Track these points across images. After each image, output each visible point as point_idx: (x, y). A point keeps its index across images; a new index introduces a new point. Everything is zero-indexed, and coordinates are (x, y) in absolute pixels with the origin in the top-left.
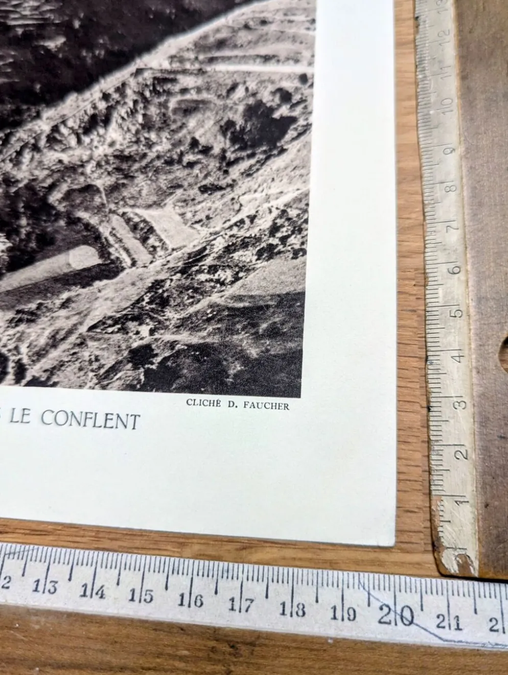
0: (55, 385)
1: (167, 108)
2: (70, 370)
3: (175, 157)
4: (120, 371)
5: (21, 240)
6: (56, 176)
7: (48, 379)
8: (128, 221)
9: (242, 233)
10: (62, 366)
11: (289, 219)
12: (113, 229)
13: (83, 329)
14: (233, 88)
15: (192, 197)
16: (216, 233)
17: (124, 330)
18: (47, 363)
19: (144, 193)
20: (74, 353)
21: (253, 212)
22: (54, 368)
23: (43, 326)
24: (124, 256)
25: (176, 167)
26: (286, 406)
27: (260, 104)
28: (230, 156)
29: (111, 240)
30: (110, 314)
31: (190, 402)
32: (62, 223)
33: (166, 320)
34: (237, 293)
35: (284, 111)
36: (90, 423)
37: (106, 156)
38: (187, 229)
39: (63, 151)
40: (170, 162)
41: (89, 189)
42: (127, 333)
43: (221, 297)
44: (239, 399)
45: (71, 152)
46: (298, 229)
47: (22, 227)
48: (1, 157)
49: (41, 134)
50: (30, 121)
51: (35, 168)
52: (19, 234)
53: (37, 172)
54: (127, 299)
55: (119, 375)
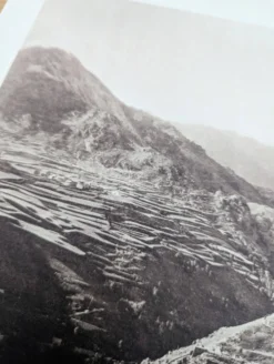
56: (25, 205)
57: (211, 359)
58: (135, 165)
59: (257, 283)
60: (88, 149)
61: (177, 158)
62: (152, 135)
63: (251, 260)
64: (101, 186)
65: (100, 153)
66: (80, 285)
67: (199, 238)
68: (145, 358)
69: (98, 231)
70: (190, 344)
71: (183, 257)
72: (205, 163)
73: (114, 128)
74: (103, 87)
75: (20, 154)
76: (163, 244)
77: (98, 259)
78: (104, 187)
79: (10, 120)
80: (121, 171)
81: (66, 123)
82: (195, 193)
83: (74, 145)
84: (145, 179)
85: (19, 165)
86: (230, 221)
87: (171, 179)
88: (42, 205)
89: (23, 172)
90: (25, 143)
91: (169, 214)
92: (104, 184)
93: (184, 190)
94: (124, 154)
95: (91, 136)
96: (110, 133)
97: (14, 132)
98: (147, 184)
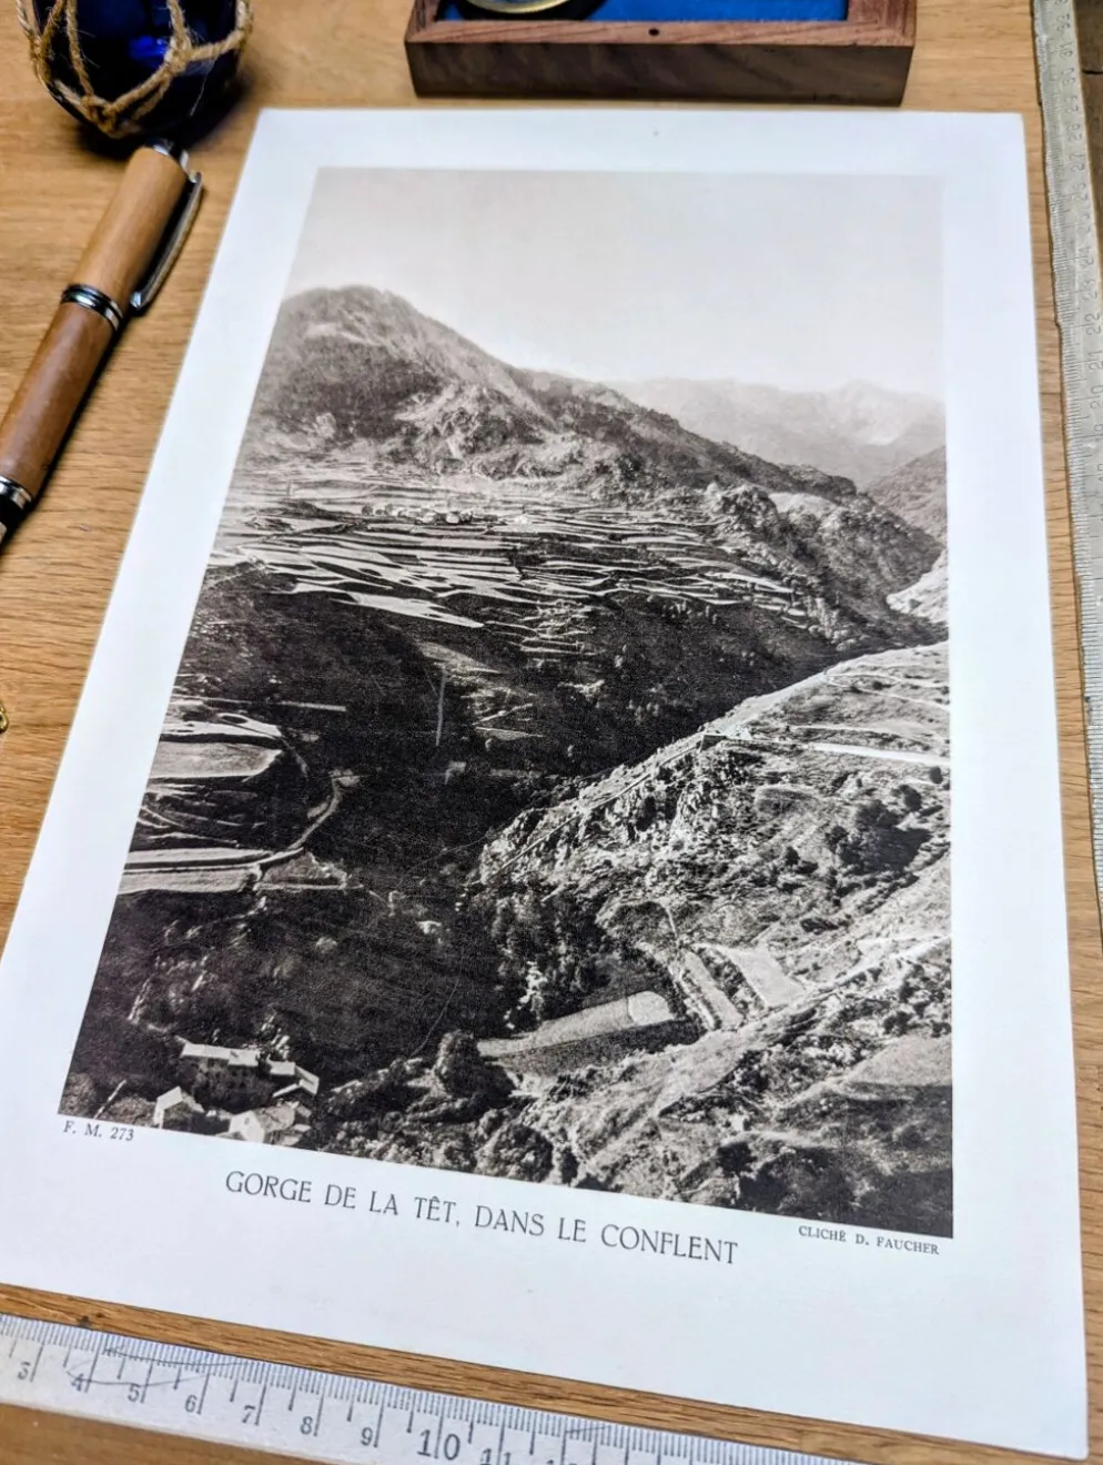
0: (618, 1189)
1: (752, 800)
2: (639, 1170)
3: (767, 873)
4: (707, 1177)
5: (560, 976)
6: (604, 884)
7: (609, 1180)
8: (708, 962)
9: (863, 993)
10: (629, 1162)
11: (925, 979)
12: (688, 971)
13: (654, 1113)
14: (840, 781)
15: (793, 935)
16: (829, 991)
17: (709, 1119)
18: (606, 1156)
19: (727, 922)
20: (643, 1147)
21: (876, 965)
22: (616, 1165)
23: (596, 1103)
24: (704, 1012)
25: (768, 889)
26: (934, 1249)
27: (878, 806)
28: (843, 881)
29: (686, 987)
30: (688, 1094)
31: (803, 1231)
32: (616, 955)
33: (766, 1109)
34: (860, 1079)
35: (911, 821)
36: (669, 1248)
37: (670, 862)
38: (787, 979)
39: (610, 848)
40: (760, 882)
41: (649, 908)
42: (714, 1124)
43: (839, 1082)
44: (870, 1233)
45: (621, 852)
46: (939, 996)
47: (560, 956)
48: (524, 848)
49: (579, 819)
50: (563, 799)
51: (574, 870)
52: (556, 965)
53: (575, 876)
54: (712, 1074)
55: (706, 1183)
56: (356, 566)
57: (735, 749)
58: (551, 468)
59: (802, 620)
60: (457, 454)
61: (627, 442)
62: (573, 412)
63: (788, 584)
64: (492, 512)
65: (481, 458)
66: (484, 675)
67: (685, 566)
68: (617, 765)
69: (501, 585)
70: (693, 731)
71: (660, 600)
72: (680, 441)
73: (498, 411)
74: (462, 342)
75: (327, 484)
76: (622, 586)
77: (506, 628)
78: (499, 513)
79: (293, 430)
81: (401, 416)
82: (669, 494)
83: (427, 453)
84: (572, 488)
85: (330, 502)
86: (740, 530)
87: (621, 480)
88: (387, 561)
89: (341, 513)
90: (333, 464)
91: (626, 536)
92: (497, 508)
93: (647, 494)
94: (526, 452)
95: (458, 431)
96: (493, 421)
97: (306, 448)
98: (578, 495)
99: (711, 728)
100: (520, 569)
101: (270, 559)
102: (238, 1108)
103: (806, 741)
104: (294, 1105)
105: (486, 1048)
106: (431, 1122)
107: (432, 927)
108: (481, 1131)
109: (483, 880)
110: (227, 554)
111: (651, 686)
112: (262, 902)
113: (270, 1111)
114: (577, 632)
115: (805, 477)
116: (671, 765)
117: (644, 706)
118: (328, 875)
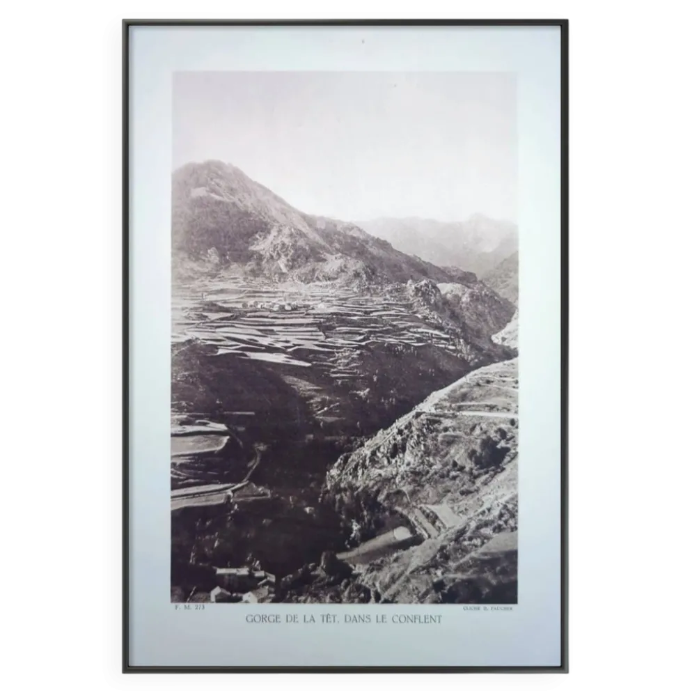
0: (397, 602)
1: (437, 440)
2: (404, 595)
3: (445, 472)
4: (429, 594)
5: (366, 524)
6: (379, 484)
7: (393, 599)
8: (424, 512)
9: (484, 518)
10: (400, 592)
11: (508, 510)
12: (416, 517)
13: (408, 573)
14: (473, 429)
15: (457, 497)
16: (471, 518)
17: (429, 573)
18: (391, 591)
19: (430, 495)
20: (404, 586)
21: (489, 506)
22: (395, 594)
23: (386, 572)
24: (424, 533)
25: (446, 479)
26: (511, 609)
27: (489, 438)
29: (416, 523)
30: (420, 564)
31: (465, 608)
32: (387, 513)
33: (449, 567)
34: (484, 551)
35: (502, 444)
36: (417, 621)
37: (406, 471)
38: (455, 516)
39: (381, 468)
40: (442, 476)
41: (399, 493)
43: (476, 553)
44: (489, 606)
45: (385, 469)
46: (513, 515)
47: (365, 516)
48: (344, 472)
49: (365, 456)
50: (358, 448)
51: (366, 479)
52: (363, 520)
53: (367, 482)
54: (428, 556)
55: (429, 596)
57: (429, 417)
58: (332, 275)
60: (284, 270)
61: (367, 258)
62: (339, 241)
63: (447, 333)
64: (307, 303)
65: (297, 271)
66: (315, 390)
67: (401, 326)
68: (379, 429)
69: (317, 343)
70: (411, 410)
71: (390, 345)
72: (393, 256)
73: (301, 243)
74: (276, 198)
75: (222, 291)
77: (323, 365)
78: (310, 303)
79: (197, 259)
80: (320, 284)
81: (252, 248)
82: (390, 288)
83: (269, 270)
84: (343, 287)
85: (225, 302)
86: (424, 305)
87: (366, 280)
88: (260, 333)
89: (232, 308)
90: (222, 280)
91: (372, 312)
92: (309, 300)
93: (380, 288)
94: (319, 267)
95: (283, 256)
96: (300, 249)
97: (207, 270)
98: (347, 290)
99: (418, 408)
100: (324, 333)
101: (203, 336)
102: (245, 591)
103: (458, 411)
104: (267, 587)
105: (340, 556)
106: (322, 588)
107: (310, 510)
108: (342, 587)
109: (329, 487)
110: (180, 335)
111: (390, 390)
112: (236, 507)
113: (258, 590)
114: (355, 365)
115: (454, 274)
116: (403, 427)
117: (388, 400)
118: (262, 492)
